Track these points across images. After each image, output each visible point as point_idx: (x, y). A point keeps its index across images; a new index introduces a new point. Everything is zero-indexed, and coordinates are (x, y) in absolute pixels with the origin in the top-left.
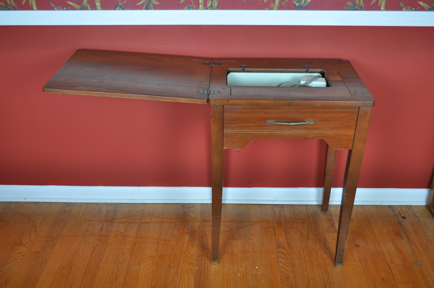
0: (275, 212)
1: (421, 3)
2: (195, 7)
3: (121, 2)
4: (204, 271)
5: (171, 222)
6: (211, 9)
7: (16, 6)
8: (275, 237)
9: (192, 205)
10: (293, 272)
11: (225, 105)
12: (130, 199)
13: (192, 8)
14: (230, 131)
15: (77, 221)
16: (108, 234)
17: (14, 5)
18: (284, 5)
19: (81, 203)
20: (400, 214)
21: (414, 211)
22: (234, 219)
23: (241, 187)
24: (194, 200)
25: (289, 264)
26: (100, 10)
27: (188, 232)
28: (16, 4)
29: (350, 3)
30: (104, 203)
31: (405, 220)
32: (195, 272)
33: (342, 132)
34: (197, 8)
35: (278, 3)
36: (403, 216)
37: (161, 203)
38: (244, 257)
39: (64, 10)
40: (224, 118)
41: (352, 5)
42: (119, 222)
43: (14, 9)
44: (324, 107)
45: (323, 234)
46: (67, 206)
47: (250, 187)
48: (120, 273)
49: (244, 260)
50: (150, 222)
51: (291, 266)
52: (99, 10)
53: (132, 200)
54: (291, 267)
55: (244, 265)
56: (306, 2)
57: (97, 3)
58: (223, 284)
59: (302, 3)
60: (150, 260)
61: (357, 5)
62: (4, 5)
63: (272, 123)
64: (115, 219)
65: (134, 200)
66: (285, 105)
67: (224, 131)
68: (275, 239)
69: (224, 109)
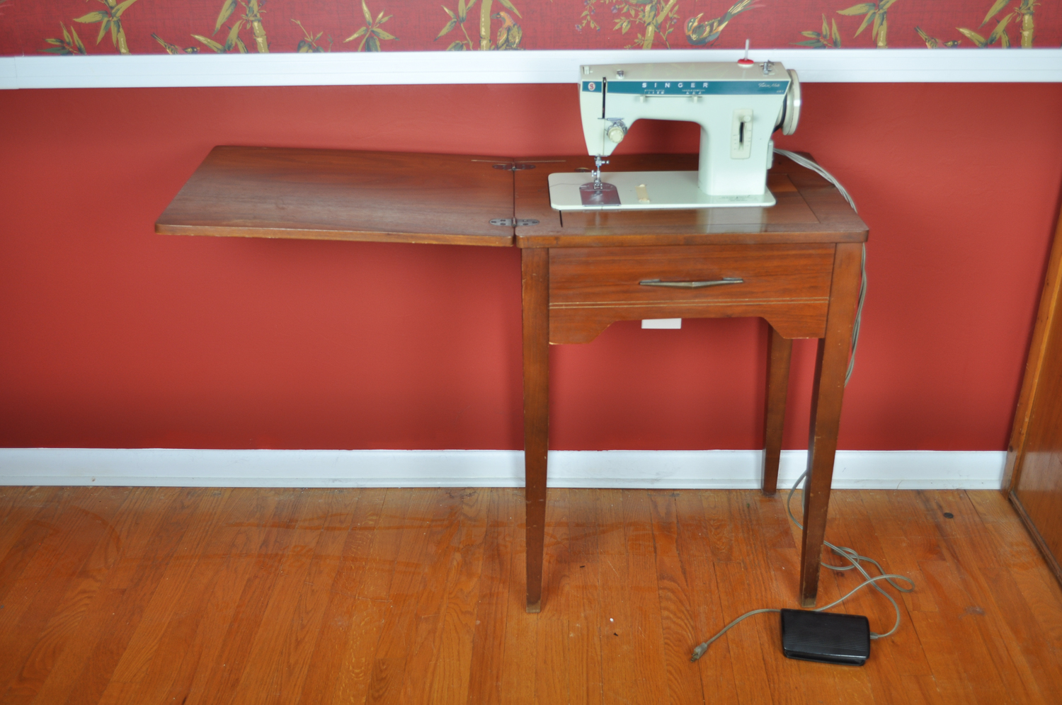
0: (655, 505)
1: (966, 32)
2: (471, 44)
3: (310, 36)
4: (495, 627)
5: (421, 527)
6: (506, 49)
7: (83, 47)
8: (656, 556)
9: (468, 492)
10: (693, 628)
11: (552, 248)
12: (329, 480)
13: (464, 47)
14: (562, 305)
15: (210, 525)
16: (281, 553)
17: (80, 45)
18: (665, 38)
19: (219, 488)
20: (940, 507)
21: (973, 501)
22: (564, 519)
23: (579, 449)
24: (475, 479)
25: (683, 612)
26: (265, 52)
27: (459, 548)
28: (82, 42)
29: (810, 32)
30: (272, 489)
31: (950, 520)
32: (474, 630)
33: (803, 300)
34: (477, 47)
35: (653, 35)
36: (948, 511)
37: (400, 487)
38: (583, 598)
39: (187, 53)
40: (548, 277)
41: (813, 36)
42: (306, 528)
43: (78, 51)
44: (762, 246)
45: (765, 550)
46: (188, 494)
47: (601, 450)
48: (307, 632)
49: (584, 606)
50: (374, 527)
51: (689, 618)
52: (262, 53)
53: (334, 480)
54: (688, 619)
55: (583, 615)
56: (714, 32)
57: (258, 37)
58: (535, 654)
59: (705, 34)
60: (374, 606)
61: (824, 37)
62: (58, 43)
63: (653, 284)
64: (297, 521)
65: (339, 480)
66: (679, 245)
67: (548, 306)
68: (656, 561)
69: (548, 257)
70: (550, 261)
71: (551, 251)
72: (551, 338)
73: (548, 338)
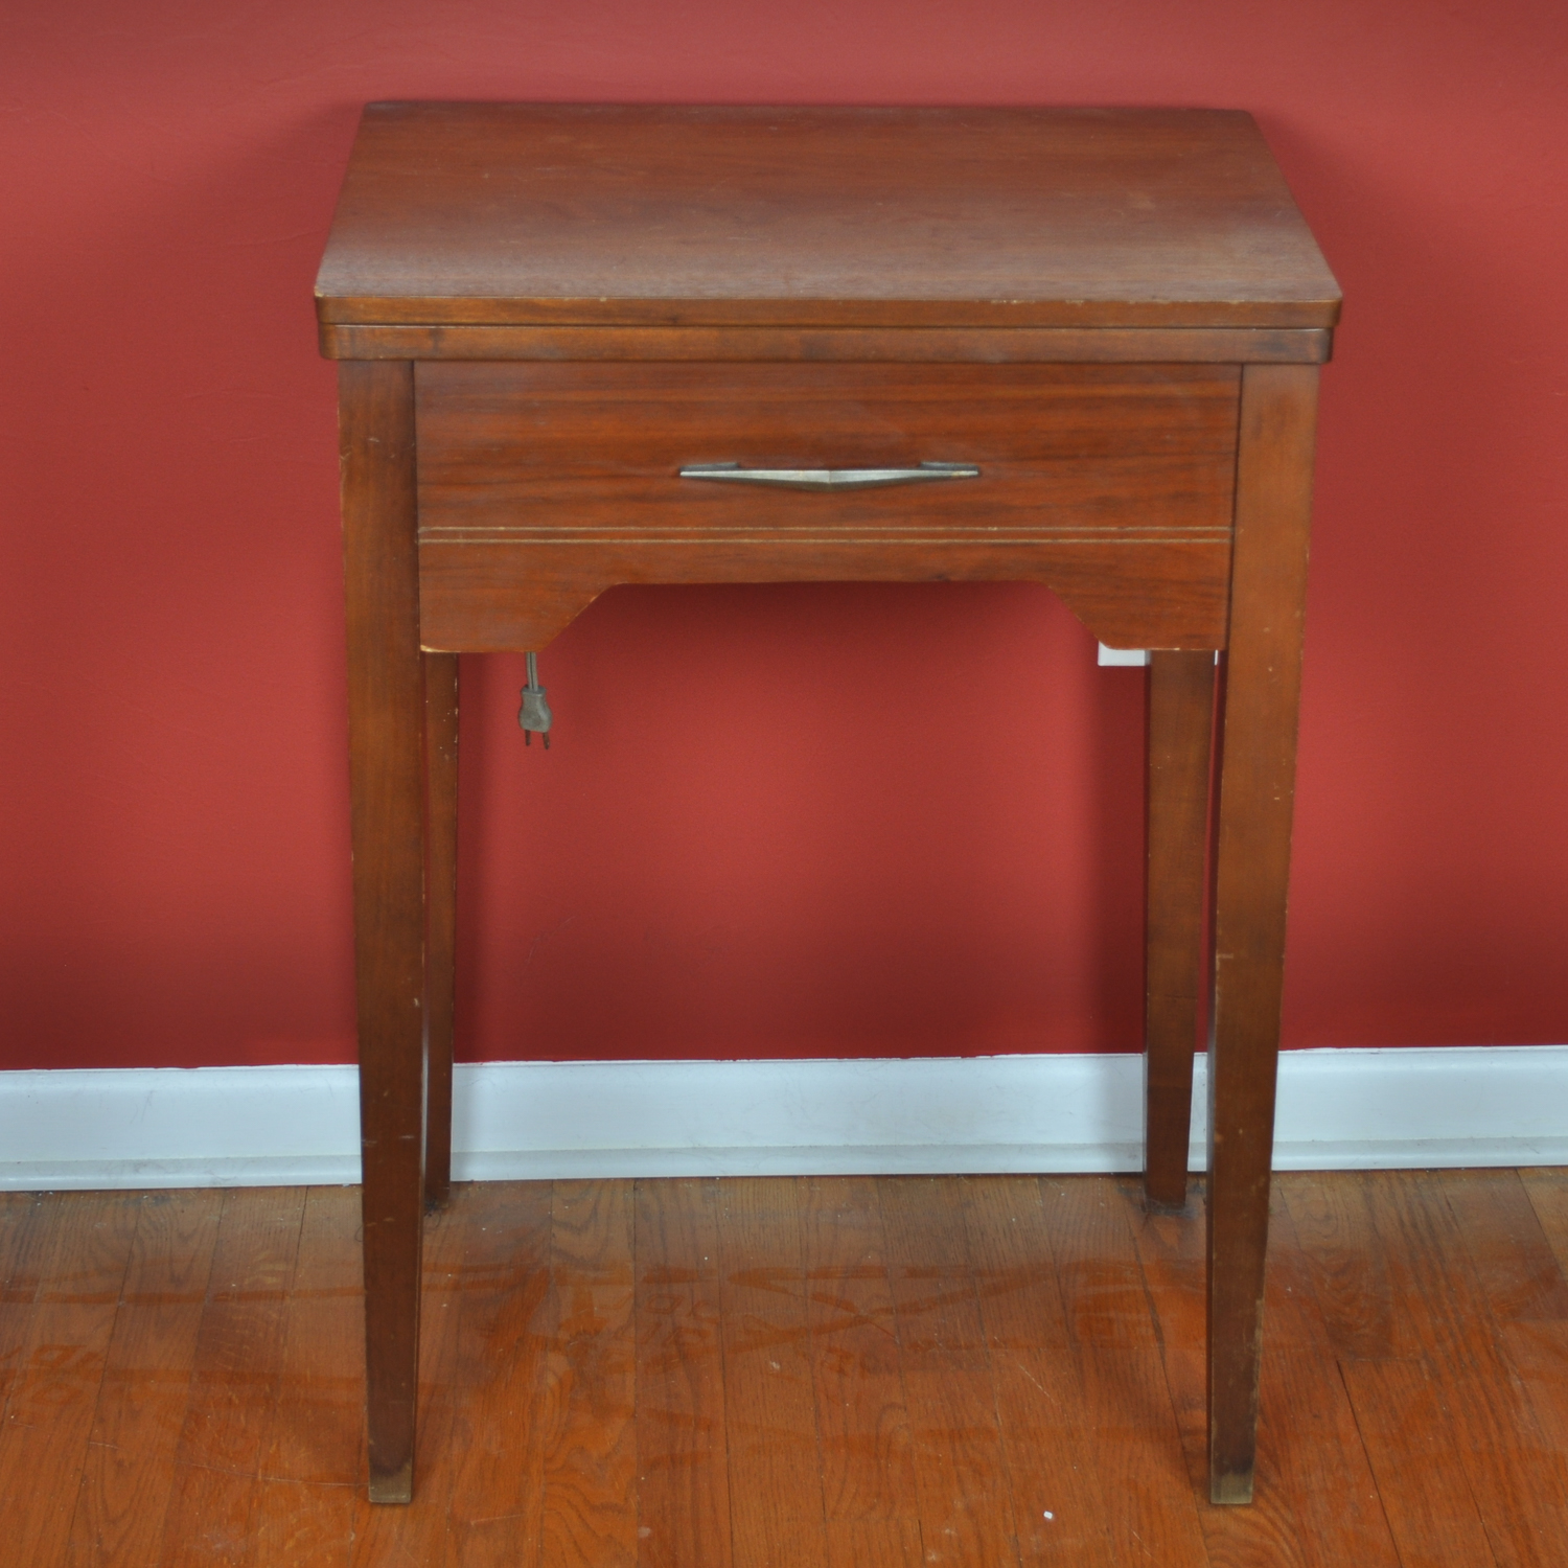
0: (1145, 1218)
4: (697, 1542)
8: (1162, 1350)
9: (564, 1192)
10: (1293, 1531)
11: (421, 359)
14: (455, 534)
22: (872, 1260)
27: (556, 1341)
32: (635, 1552)
38: (956, 1463)
40: (414, 449)
42: (67, 1300)
44: (1025, 369)
45: (1487, 1325)
49: (960, 1481)
50: (284, 1293)
51: (1278, 1504)
54: (1276, 1509)
55: (959, 1505)
64: (35, 1281)
65: (157, 1165)
66: (787, 361)
67: (417, 536)
68: (1164, 1363)
69: (413, 387)
70: (419, 398)
71: (421, 370)
72: (424, 634)
73: (417, 632)
